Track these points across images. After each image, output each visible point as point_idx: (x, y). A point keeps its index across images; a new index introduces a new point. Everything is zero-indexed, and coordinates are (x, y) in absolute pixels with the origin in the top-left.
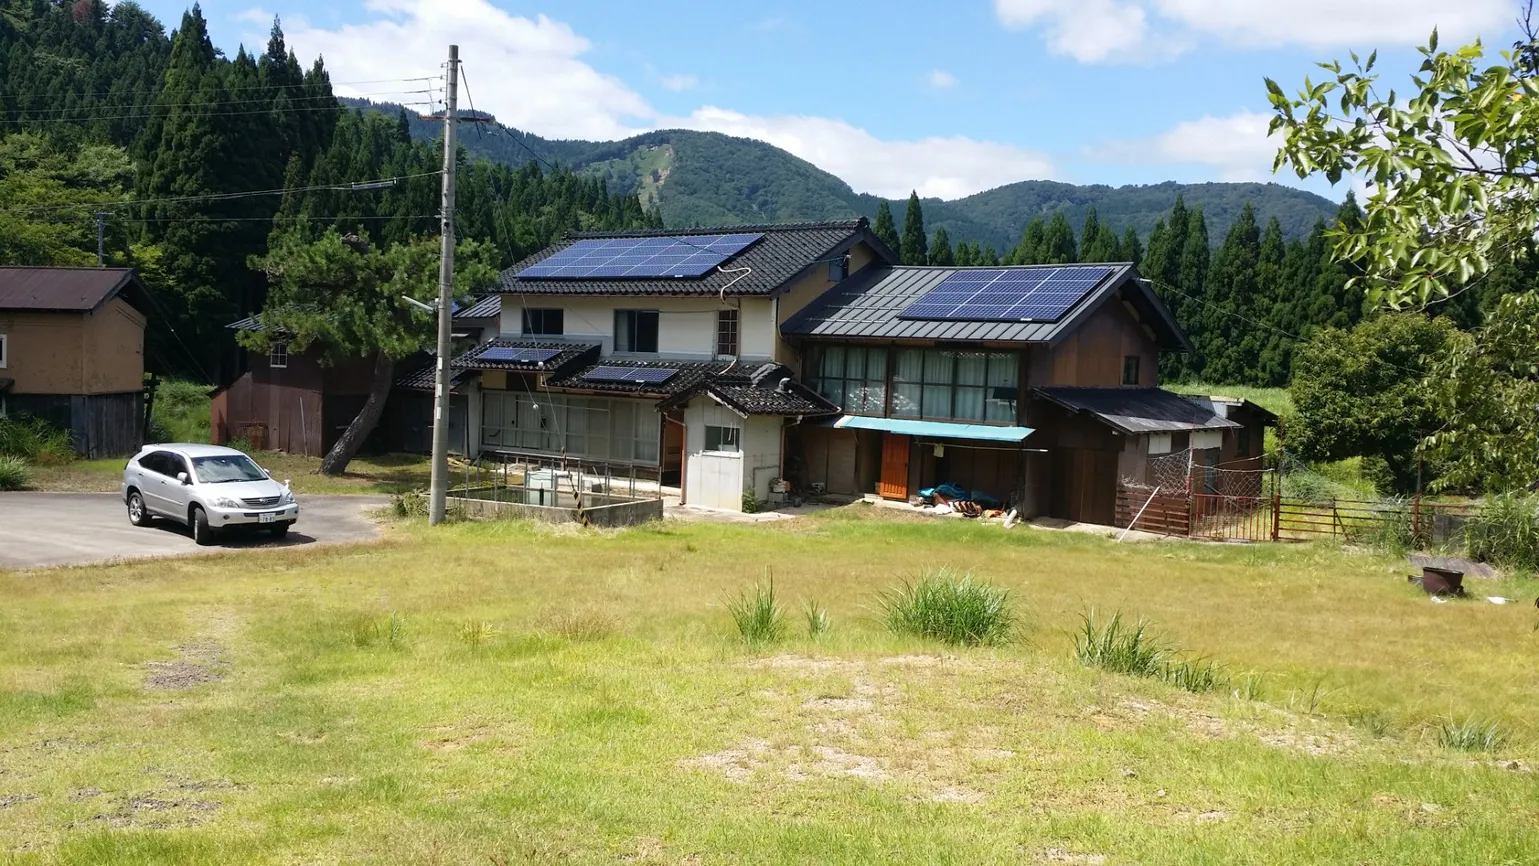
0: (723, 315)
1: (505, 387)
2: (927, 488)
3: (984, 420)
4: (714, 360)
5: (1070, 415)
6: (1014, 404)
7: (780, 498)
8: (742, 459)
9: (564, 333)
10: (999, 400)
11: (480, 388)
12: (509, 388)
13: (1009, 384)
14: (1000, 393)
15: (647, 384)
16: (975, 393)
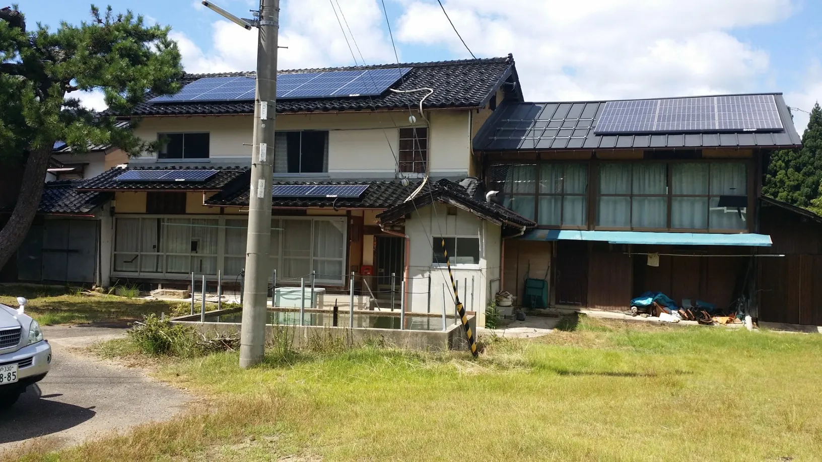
0: (405, 133)
1: (144, 210)
2: (644, 297)
3: (706, 229)
4: (396, 178)
5: (805, 220)
6: (744, 211)
7: (509, 312)
8: (484, 271)
9: (210, 157)
10: (725, 208)
11: (112, 212)
12: (149, 211)
13: (736, 193)
14: (725, 201)
15: (339, 199)
16: (693, 204)
